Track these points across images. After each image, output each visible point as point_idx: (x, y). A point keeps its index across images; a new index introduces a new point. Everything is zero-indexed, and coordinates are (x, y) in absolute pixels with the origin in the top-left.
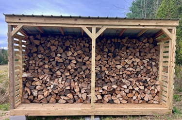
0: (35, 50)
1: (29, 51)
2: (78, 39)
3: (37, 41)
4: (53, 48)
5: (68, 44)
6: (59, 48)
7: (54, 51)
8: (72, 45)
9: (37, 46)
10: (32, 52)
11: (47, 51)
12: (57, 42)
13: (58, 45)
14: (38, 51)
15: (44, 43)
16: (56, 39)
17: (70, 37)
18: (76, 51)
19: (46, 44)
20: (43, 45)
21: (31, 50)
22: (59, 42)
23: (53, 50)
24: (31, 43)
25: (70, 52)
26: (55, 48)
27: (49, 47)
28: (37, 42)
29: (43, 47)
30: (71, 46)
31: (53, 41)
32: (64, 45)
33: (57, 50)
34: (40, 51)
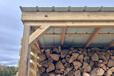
0: (52, 68)
1: (44, 70)
2: (109, 51)
3: (56, 55)
4: (77, 65)
5: (95, 58)
6: (85, 64)
7: (78, 69)
8: (101, 59)
9: (55, 62)
10: (48, 71)
11: (68, 70)
12: (82, 56)
13: (83, 60)
14: (55, 69)
15: (65, 58)
16: (80, 52)
17: (97, 49)
18: (110, 68)
19: (67, 59)
20: (64, 61)
21: (46, 68)
22: (84, 56)
23: (76, 68)
24: (47, 59)
25: (101, 70)
26: (80, 65)
27: (72, 63)
28: (55, 57)
29: (64, 64)
30: (101, 61)
31: (76, 55)
32: (91, 59)
33: (81, 67)
34: (59, 70)
